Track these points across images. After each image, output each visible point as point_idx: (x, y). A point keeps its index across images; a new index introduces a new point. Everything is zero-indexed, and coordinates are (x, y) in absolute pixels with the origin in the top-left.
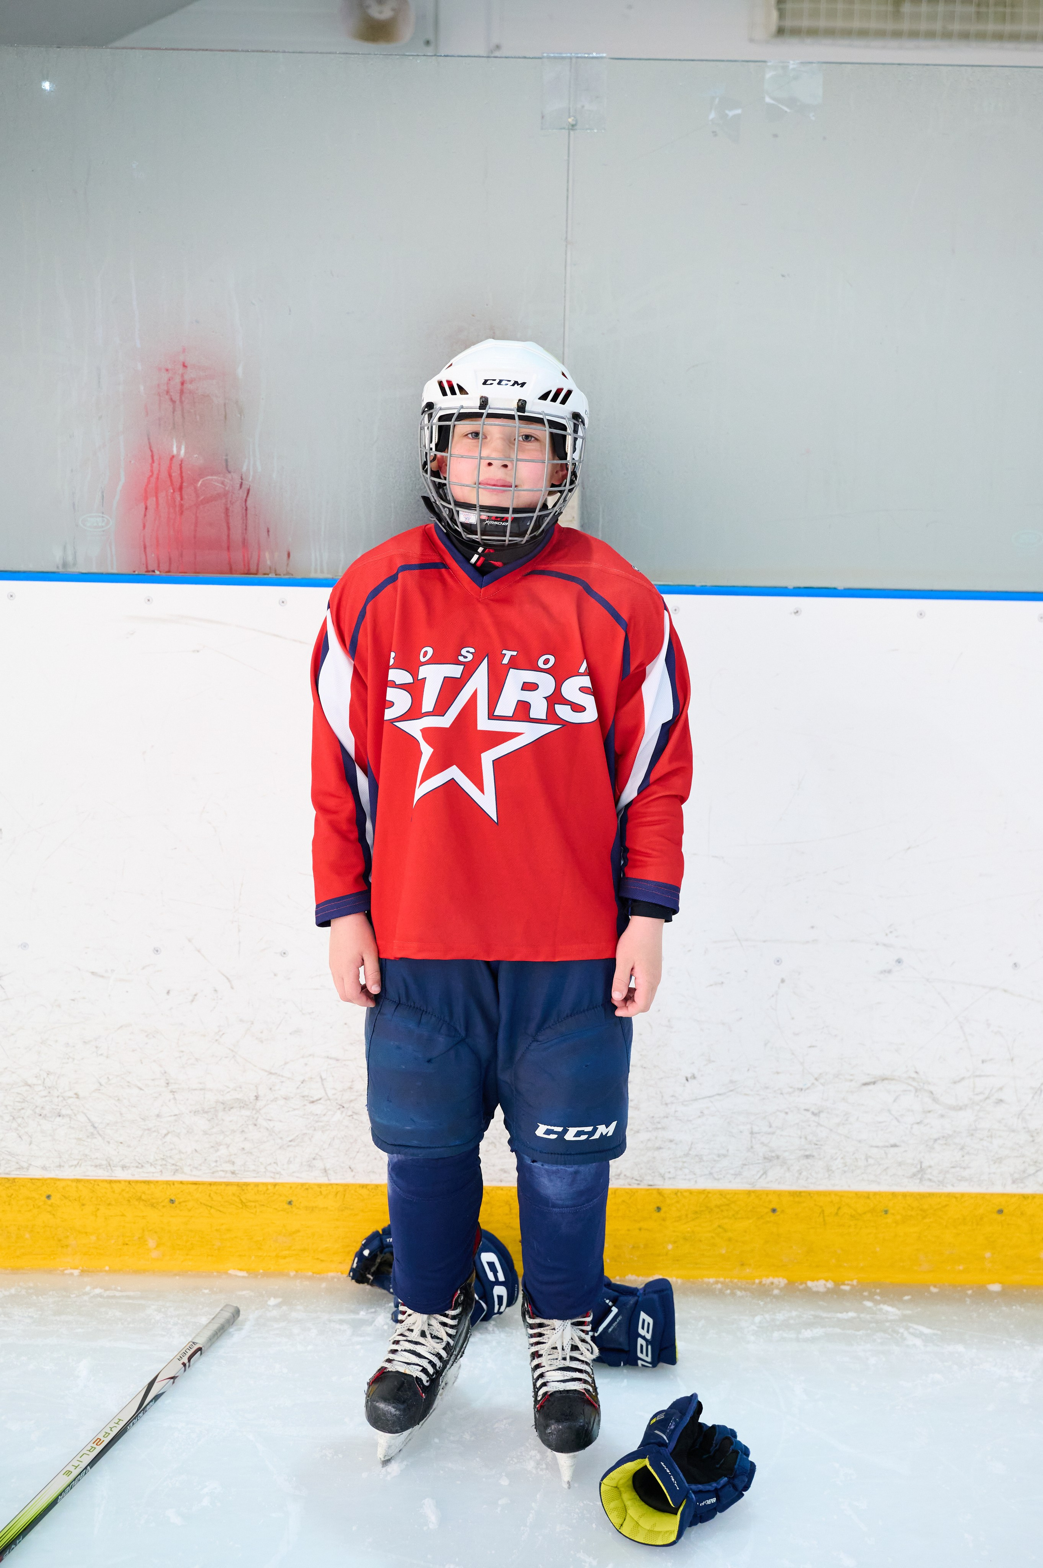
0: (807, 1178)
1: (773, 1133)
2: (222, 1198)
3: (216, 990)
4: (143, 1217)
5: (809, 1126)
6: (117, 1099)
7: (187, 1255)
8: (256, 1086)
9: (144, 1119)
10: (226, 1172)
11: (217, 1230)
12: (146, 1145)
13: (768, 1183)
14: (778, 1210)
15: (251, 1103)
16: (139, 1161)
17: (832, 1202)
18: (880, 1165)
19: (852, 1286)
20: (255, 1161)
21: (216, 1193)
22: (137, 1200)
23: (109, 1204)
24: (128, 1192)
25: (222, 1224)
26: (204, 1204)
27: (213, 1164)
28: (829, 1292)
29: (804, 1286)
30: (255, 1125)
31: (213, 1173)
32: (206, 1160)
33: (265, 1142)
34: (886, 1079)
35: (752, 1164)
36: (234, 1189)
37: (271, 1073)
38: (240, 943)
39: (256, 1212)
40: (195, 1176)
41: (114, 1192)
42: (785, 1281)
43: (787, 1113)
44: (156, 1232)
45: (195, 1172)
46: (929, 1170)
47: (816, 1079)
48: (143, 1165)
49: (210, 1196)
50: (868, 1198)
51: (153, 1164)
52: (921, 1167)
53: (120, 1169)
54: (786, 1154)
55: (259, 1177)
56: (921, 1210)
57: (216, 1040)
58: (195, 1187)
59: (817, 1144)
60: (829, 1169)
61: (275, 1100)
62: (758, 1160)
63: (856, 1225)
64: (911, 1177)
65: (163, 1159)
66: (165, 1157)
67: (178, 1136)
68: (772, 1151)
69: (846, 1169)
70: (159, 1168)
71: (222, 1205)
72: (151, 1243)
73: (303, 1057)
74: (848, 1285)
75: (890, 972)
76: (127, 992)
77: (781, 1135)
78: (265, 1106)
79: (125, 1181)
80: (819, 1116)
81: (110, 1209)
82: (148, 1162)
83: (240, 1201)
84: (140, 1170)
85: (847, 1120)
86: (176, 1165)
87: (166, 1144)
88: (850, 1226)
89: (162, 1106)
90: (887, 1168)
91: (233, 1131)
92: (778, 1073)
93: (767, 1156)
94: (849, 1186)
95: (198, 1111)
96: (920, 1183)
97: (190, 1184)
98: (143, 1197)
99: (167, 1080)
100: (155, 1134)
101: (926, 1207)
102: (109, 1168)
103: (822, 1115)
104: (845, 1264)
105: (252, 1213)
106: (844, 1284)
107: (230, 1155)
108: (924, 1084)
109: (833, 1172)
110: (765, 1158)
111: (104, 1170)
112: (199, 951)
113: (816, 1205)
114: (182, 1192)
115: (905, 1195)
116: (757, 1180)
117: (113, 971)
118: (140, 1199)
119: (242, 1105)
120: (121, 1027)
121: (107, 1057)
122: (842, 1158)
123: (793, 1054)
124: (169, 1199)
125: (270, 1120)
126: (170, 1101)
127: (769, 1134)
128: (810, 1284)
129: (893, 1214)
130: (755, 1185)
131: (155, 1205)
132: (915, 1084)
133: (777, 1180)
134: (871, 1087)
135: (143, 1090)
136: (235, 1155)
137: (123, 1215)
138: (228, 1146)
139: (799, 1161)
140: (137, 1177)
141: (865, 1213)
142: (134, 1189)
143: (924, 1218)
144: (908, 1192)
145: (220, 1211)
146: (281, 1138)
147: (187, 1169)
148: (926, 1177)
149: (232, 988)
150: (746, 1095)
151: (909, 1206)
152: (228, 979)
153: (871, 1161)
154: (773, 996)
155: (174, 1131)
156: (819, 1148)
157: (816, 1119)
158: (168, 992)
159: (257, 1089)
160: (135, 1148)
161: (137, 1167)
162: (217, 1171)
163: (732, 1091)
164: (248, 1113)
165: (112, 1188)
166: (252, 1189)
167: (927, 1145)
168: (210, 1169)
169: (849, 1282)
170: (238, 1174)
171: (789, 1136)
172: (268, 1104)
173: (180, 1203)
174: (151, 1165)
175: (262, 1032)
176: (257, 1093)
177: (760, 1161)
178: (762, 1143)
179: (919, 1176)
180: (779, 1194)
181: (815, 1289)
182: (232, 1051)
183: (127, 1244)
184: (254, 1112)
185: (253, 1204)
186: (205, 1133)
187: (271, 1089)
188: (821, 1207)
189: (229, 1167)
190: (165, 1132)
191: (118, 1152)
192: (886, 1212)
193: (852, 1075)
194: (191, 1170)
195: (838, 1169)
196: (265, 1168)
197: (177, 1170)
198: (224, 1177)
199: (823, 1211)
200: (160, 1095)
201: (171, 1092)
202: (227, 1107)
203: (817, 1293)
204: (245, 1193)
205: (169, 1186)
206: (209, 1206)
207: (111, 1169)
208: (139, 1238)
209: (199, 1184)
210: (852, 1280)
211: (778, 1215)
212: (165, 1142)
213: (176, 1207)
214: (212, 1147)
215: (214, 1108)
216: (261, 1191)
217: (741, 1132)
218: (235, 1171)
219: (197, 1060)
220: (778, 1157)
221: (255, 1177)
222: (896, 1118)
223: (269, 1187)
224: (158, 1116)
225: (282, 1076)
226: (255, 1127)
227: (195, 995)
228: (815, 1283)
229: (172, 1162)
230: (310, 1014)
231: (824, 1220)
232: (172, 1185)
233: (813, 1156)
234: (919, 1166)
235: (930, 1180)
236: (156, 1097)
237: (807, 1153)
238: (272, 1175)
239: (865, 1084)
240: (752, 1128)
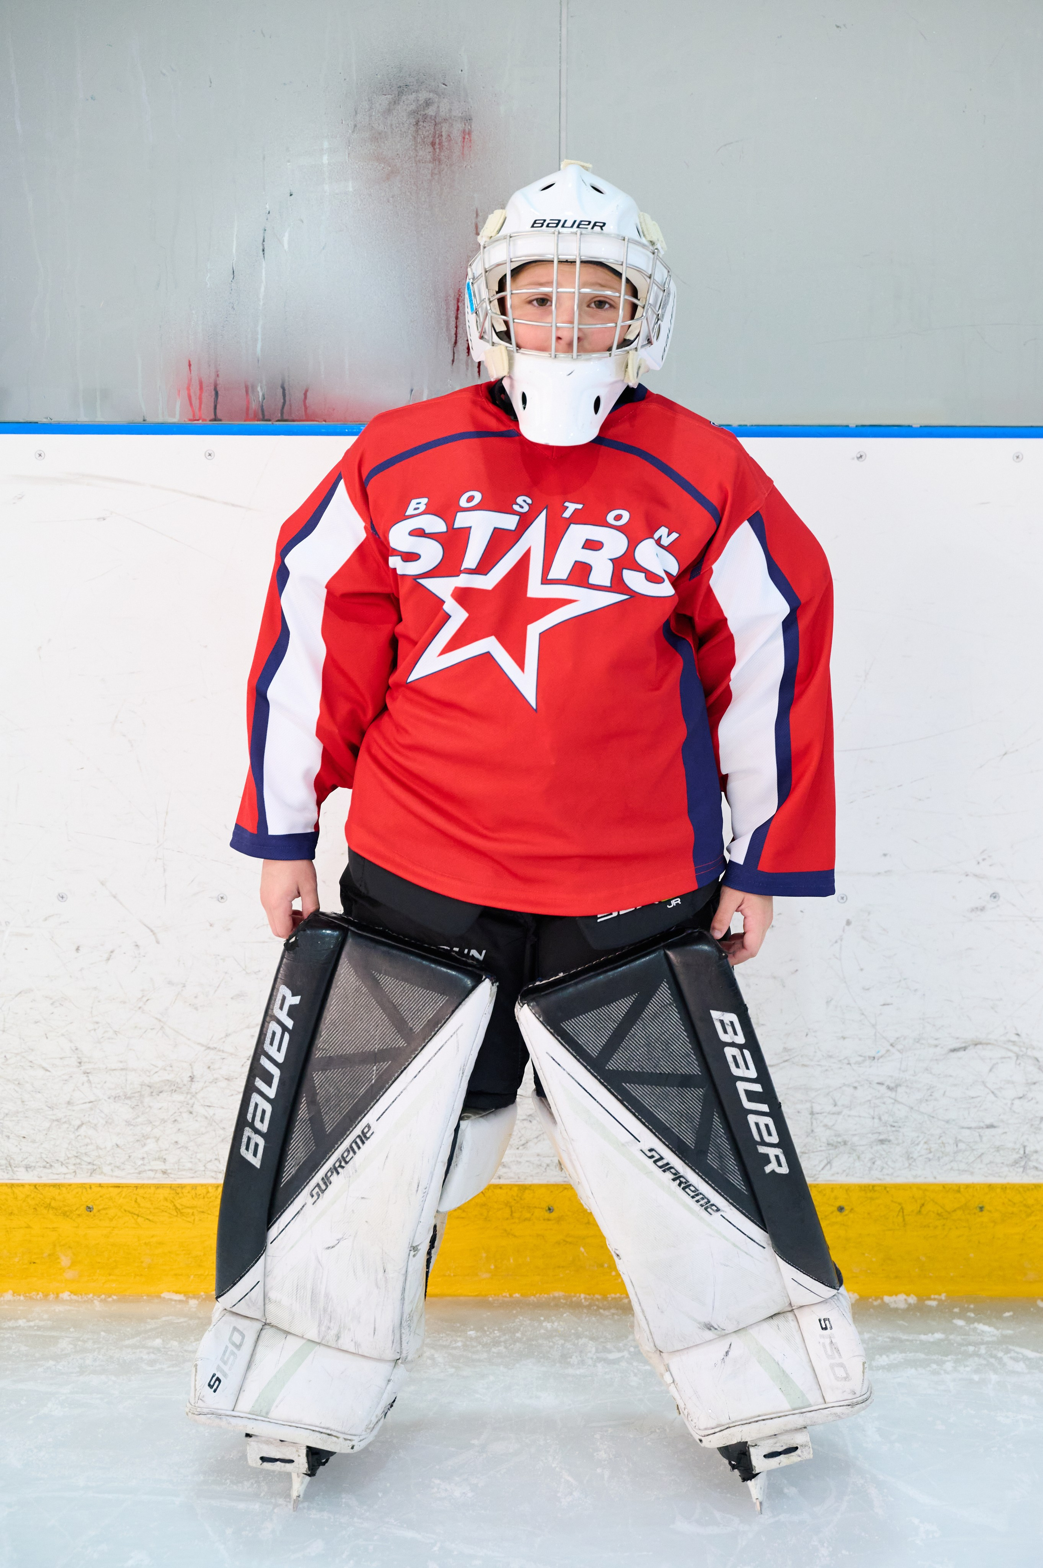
0: (882, 1168)
1: (839, 1113)
2: (152, 1204)
3: (137, 946)
4: (54, 1229)
5: (884, 1103)
6: (17, 1082)
7: (110, 1275)
8: (191, 1065)
9: (51, 1108)
10: (156, 1171)
11: (145, 1243)
12: (55, 1139)
13: (833, 1175)
14: (846, 1208)
15: (185, 1085)
16: (46, 1159)
17: (913, 1197)
18: (973, 1150)
19: (940, 1300)
20: (191, 1158)
21: (144, 1198)
22: (45, 1208)
23: (11, 1214)
24: (33, 1198)
25: (152, 1237)
26: (129, 1212)
27: (141, 1162)
28: (910, 1308)
29: (879, 1301)
30: (191, 1113)
31: (139, 1173)
32: (130, 1157)
33: (203, 1134)
34: (981, 1043)
35: (813, 1152)
36: (166, 1192)
37: (209, 1048)
38: (166, 886)
39: (194, 1220)
40: (117, 1177)
41: (16, 1198)
42: (858, 1297)
43: (855, 1088)
44: (70, 1247)
45: (117, 1173)
46: (1035, 1156)
47: (891, 1045)
48: (53, 1165)
49: (136, 1202)
50: (959, 1191)
51: (64, 1163)
52: (1025, 1153)
53: (23, 1170)
54: (855, 1139)
55: (197, 1177)
56: (1026, 1206)
57: (140, 1008)
58: (118, 1190)
59: (894, 1127)
60: (909, 1157)
61: (215, 1081)
62: (821, 1146)
63: (944, 1225)
64: (1012, 1166)
65: (77, 1157)
66: (79, 1154)
67: (95, 1127)
68: (838, 1135)
69: (930, 1156)
70: (71, 1167)
71: (151, 1213)
72: (65, 1261)
73: (248, 1027)
74: (934, 1299)
75: (983, 909)
76: (26, 949)
77: (849, 1116)
78: (202, 1089)
79: (30, 1185)
80: (896, 1091)
81: (11, 1220)
82: (58, 1160)
83: (174, 1208)
84: (50, 1171)
85: (931, 1095)
86: (93, 1165)
87: (80, 1137)
88: (936, 1227)
89: (74, 1090)
90: (983, 1154)
91: (164, 1121)
92: (844, 1038)
93: (832, 1142)
94: (935, 1178)
95: (119, 1096)
96: (1023, 1172)
97: (112, 1187)
98: (53, 1204)
99: (79, 1058)
100: (66, 1126)
101: (1031, 1202)
102: (10, 1168)
103: (900, 1090)
104: (931, 1274)
105: (190, 1222)
106: (930, 1299)
107: (161, 1151)
108: (1027, 1049)
109: (915, 1160)
110: (828, 1144)
111: (4, 1172)
112: (115, 897)
113: (892, 1201)
114: (101, 1197)
115: (1004, 1188)
116: (820, 1171)
117: (7, 923)
118: (48, 1207)
119: (174, 1088)
120: (20, 993)
121: (4, 1031)
122: (925, 1143)
123: (863, 1014)
124: (85, 1206)
125: (209, 1106)
126: (83, 1084)
127: (834, 1114)
128: (887, 1299)
129: (990, 1211)
130: (817, 1178)
131: (68, 1213)
132: (1016, 1049)
133: (844, 1171)
134: (961, 1054)
135: (49, 1071)
136: (166, 1150)
137: (28, 1227)
138: (158, 1140)
139: (872, 1148)
140: (45, 1180)
141: (955, 1211)
142: (42, 1194)
143: (1029, 1215)
144: (1008, 1184)
145: (150, 1220)
146: (224, 1129)
147: (106, 1169)
148: (1031, 1164)
149: (158, 942)
150: (804, 1065)
151: (1010, 1200)
152: (152, 931)
153: (962, 1146)
154: (836, 942)
155: (89, 1122)
156: (897, 1131)
157: (893, 1095)
158: (78, 949)
159: (192, 1068)
160: (42, 1144)
161: (45, 1167)
162: (145, 1171)
163: (786, 1061)
164: (181, 1098)
165: (13, 1193)
166: (189, 1192)
167: (1032, 1125)
168: (136, 1169)
169: (936, 1297)
170: (171, 1173)
171: (860, 1117)
172: (206, 1087)
173: (99, 1211)
174: (62, 1164)
175: (196, 997)
176: (192, 1072)
177: (823, 1148)
178: (826, 1126)
179: (1023, 1163)
180: (847, 1189)
181: (893, 1306)
182: (160, 1021)
183: (34, 1263)
184: (189, 1096)
185: (190, 1211)
186: (128, 1123)
187: (209, 1067)
188: (900, 1204)
189: (159, 1166)
190: (78, 1123)
191: (21, 1149)
192: (981, 1209)
193: (936, 1039)
194: (112, 1170)
195: (920, 1156)
196: (204, 1166)
197: (94, 1170)
198: (154, 1178)
199: (902, 1208)
200: (71, 1077)
201: (85, 1073)
202: (156, 1091)
203: (896, 1310)
204: (180, 1198)
205: (84, 1190)
206: (135, 1214)
207: (13, 1170)
208: (49, 1255)
209: (123, 1187)
210: (940, 1295)
211: (846, 1215)
212: (78, 1136)
213: (94, 1216)
214: (138, 1141)
215: (139, 1092)
216: (200, 1195)
217: (799, 1112)
218: (166, 1170)
219: (116, 1032)
220: (845, 1143)
221: (193, 1177)
222: (993, 1093)
223: (210, 1188)
224: (69, 1103)
225: (223, 1051)
226: (191, 1115)
227: (112, 952)
228: (894, 1298)
229: (89, 1161)
230: (255, 973)
231: (904, 1220)
232: (88, 1189)
233: (889, 1141)
234: (1022, 1152)
235: (1036, 1168)
236: (66, 1081)
237: (881, 1137)
238: (213, 1174)
239: (954, 1050)
240: (812, 1107)
